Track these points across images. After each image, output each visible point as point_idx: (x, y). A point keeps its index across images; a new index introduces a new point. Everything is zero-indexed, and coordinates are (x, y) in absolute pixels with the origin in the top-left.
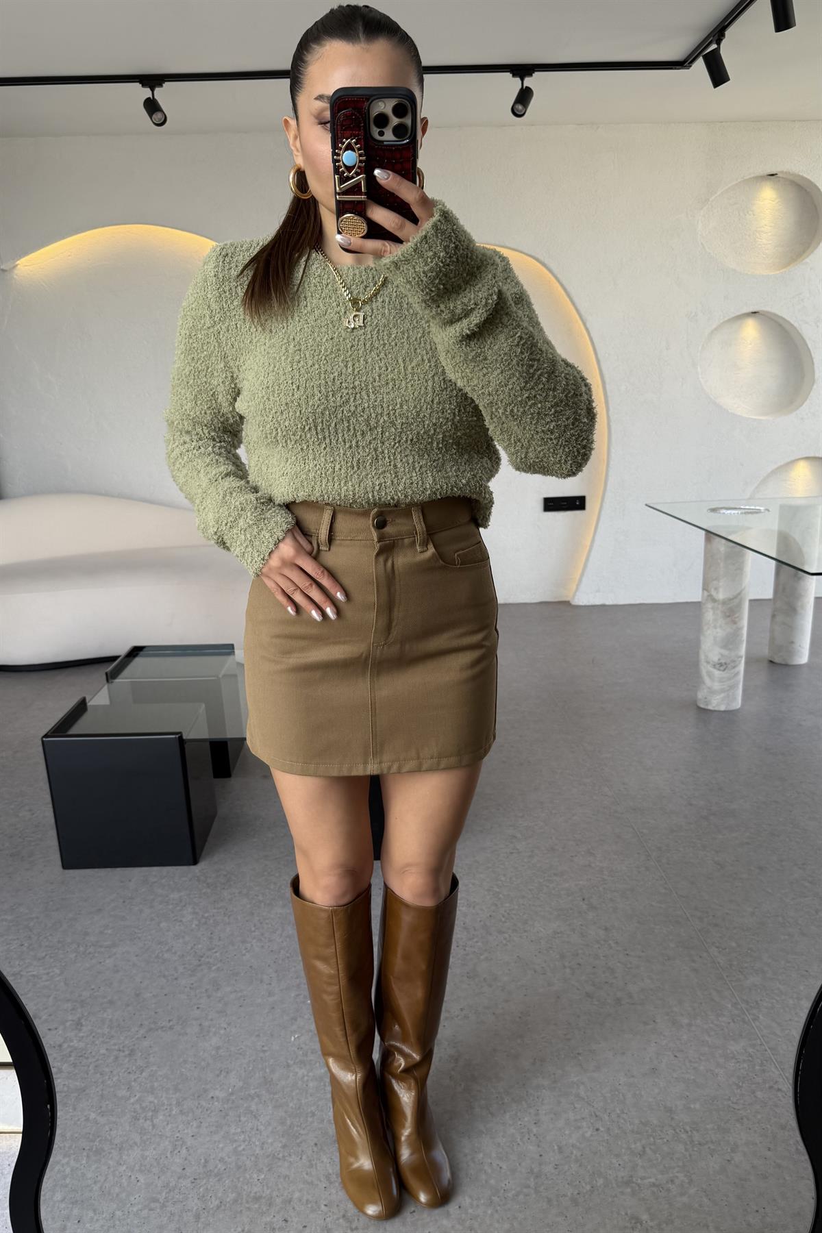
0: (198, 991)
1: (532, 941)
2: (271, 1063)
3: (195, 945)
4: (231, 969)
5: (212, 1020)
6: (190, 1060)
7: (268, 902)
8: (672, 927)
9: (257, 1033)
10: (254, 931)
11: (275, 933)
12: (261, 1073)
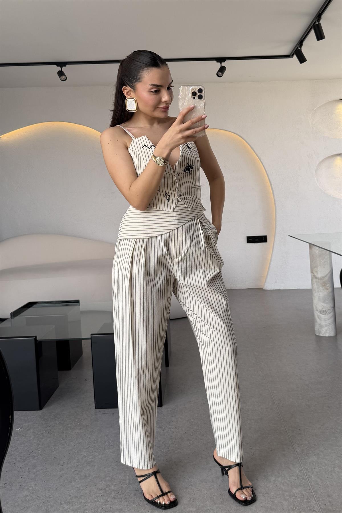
0: (24, 469)
1: (204, 444)
2: (52, 503)
3: (29, 447)
4: (45, 458)
5: (27, 483)
6: (10, 502)
7: (73, 427)
8: (277, 435)
9: (48, 489)
10: (62, 441)
11: (72, 441)
12: (45, 508)
